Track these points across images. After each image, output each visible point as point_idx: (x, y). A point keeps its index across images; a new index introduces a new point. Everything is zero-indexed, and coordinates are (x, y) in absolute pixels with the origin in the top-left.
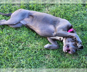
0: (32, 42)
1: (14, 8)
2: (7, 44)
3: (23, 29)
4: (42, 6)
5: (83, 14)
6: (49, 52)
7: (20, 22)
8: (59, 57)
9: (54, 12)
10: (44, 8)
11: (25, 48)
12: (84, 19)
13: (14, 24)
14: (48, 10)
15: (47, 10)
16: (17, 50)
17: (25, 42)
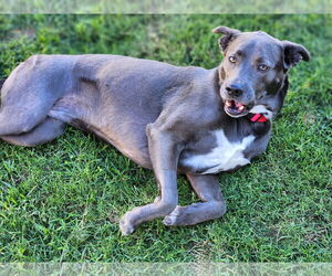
0: (122, 198)
1: (12, 48)
2: (19, 226)
3: (73, 143)
4: (128, 21)
5: (305, 30)
6: (205, 232)
7: (48, 117)
8: (249, 247)
9: (185, 40)
10: (140, 26)
11: (100, 229)
12: (317, 50)
13: (25, 130)
14: (161, 36)
15: (154, 35)
16: (65, 249)
17: (95, 203)
